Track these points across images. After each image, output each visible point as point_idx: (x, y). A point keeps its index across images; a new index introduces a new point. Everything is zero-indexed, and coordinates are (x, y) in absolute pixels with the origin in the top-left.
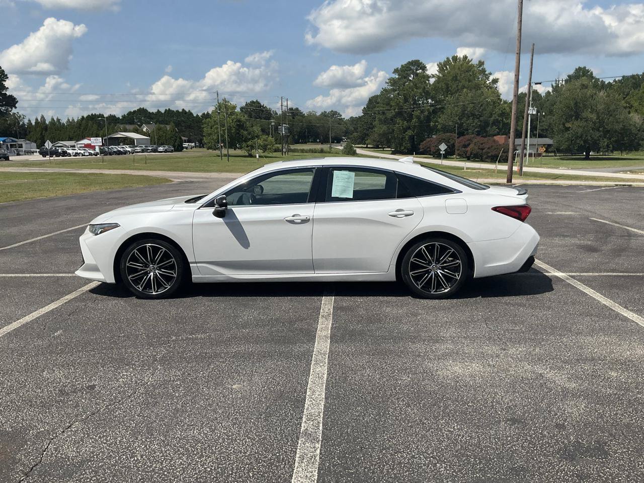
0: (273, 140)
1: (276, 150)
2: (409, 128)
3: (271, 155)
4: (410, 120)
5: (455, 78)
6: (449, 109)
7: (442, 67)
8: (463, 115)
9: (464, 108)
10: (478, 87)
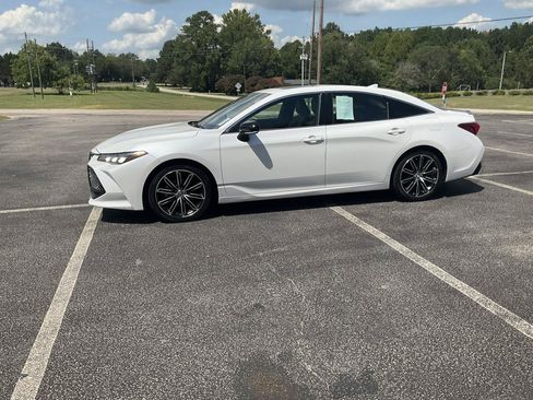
0: (82, 78)
1: (86, 88)
2: (203, 69)
3: (81, 92)
4: (203, 63)
5: (238, 29)
6: (235, 53)
7: (226, 19)
8: (247, 60)
9: (248, 54)
10: (256, 36)
